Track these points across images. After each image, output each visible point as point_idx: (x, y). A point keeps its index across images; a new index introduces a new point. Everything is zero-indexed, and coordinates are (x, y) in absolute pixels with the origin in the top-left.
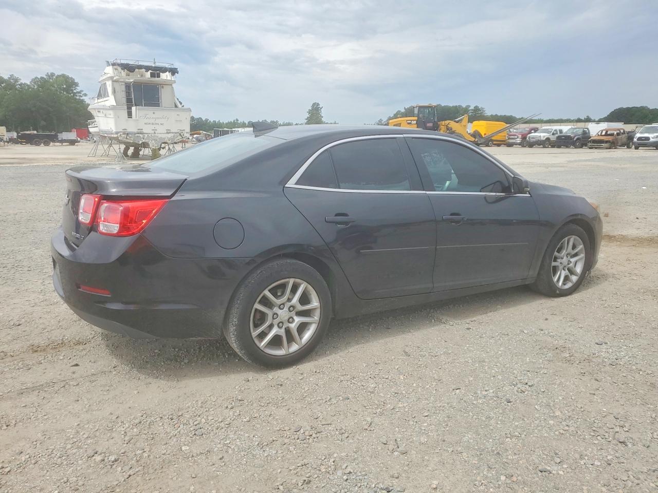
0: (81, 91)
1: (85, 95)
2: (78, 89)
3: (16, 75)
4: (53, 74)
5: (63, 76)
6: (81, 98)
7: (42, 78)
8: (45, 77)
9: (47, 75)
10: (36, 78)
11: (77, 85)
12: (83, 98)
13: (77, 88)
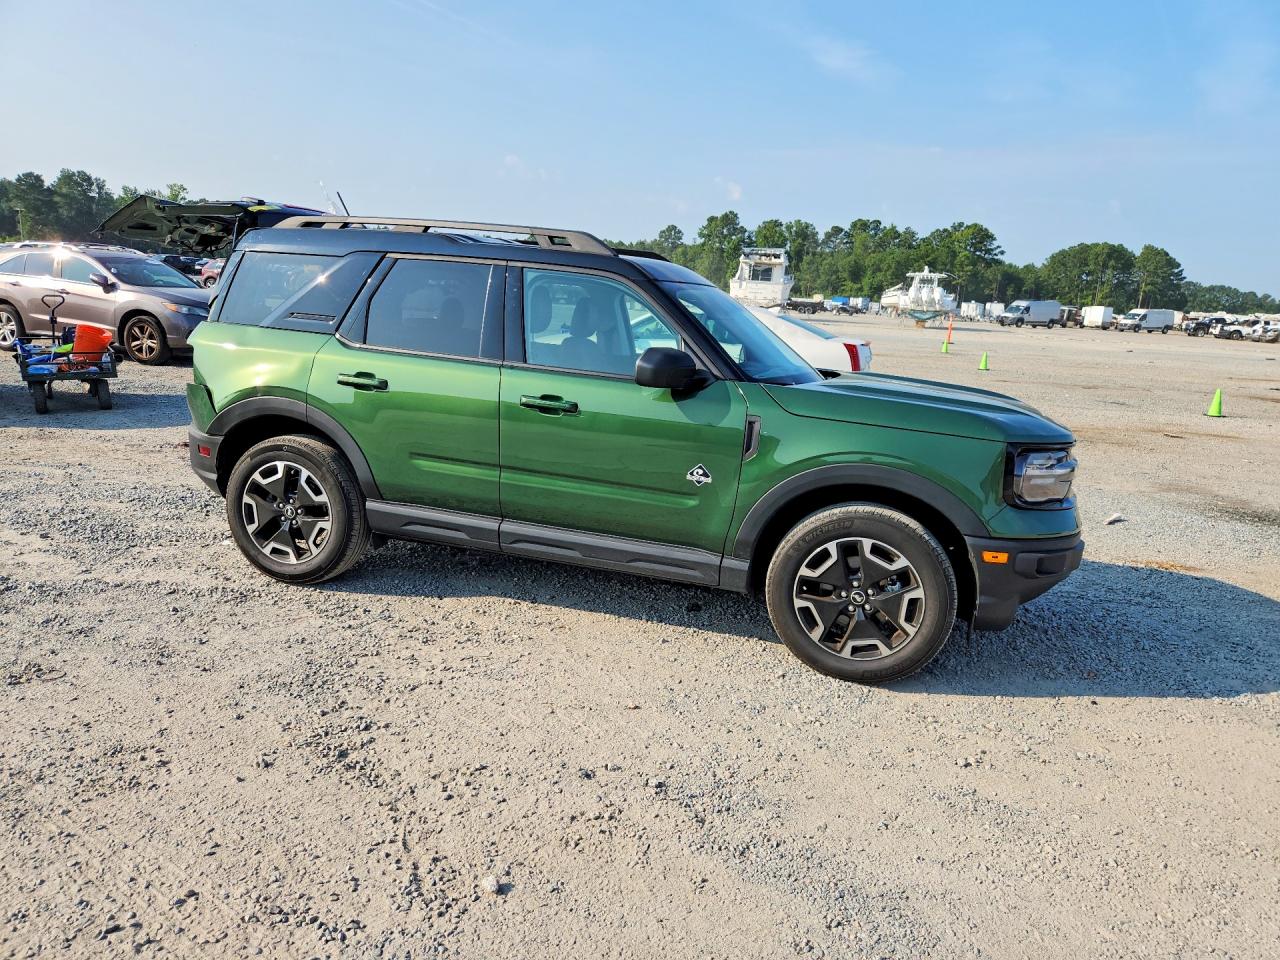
0: (999, 247)
1: (1002, 253)
2: (995, 244)
3: (914, 228)
4: (961, 225)
5: (976, 225)
6: (995, 257)
7: (945, 230)
8: (950, 229)
9: (954, 227)
10: (937, 230)
11: (991, 238)
12: (1000, 257)
13: (994, 242)
